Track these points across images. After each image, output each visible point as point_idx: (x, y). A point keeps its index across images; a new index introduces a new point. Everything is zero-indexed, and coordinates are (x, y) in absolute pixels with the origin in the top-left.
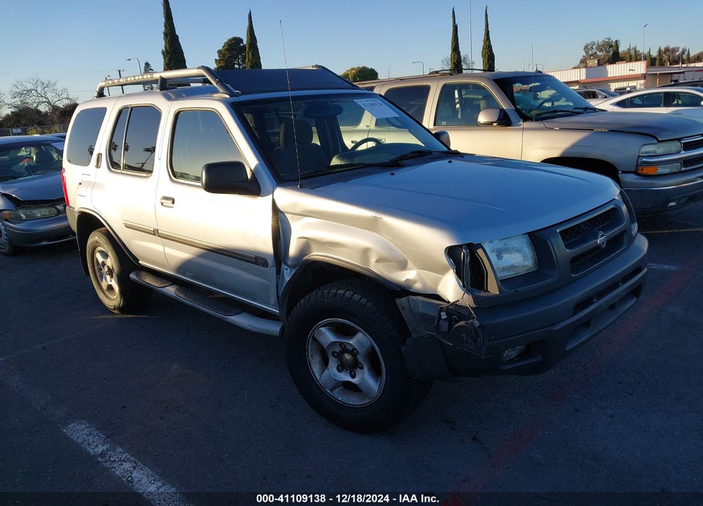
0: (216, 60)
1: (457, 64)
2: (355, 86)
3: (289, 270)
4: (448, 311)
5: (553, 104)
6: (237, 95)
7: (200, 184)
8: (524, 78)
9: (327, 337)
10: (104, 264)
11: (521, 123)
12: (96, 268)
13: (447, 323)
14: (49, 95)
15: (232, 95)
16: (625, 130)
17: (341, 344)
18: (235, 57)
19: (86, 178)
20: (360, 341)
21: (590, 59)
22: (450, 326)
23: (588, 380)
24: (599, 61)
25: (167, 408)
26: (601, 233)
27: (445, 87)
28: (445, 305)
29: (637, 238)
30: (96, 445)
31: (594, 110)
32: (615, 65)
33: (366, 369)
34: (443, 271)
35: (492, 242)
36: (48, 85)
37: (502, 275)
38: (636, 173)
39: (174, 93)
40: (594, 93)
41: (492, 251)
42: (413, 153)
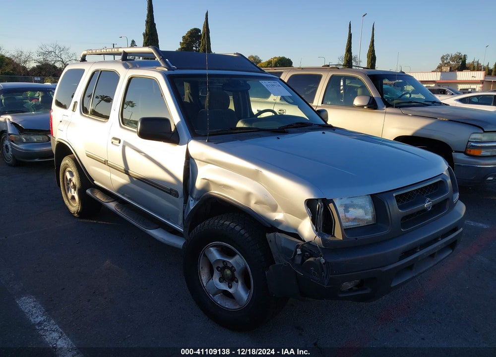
0: (181, 43)
1: (349, 61)
2: (263, 70)
3: (193, 202)
4: (303, 248)
5: (410, 96)
6: (173, 69)
7: (136, 130)
8: (391, 76)
9: (215, 255)
10: (70, 180)
11: (385, 108)
12: (65, 182)
13: (301, 258)
14: (63, 57)
15: (169, 69)
16: (461, 121)
17: (224, 261)
18: (194, 42)
19: (65, 118)
20: (237, 261)
21: (445, 66)
22: (303, 260)
23: (409, 307)
24: (451, 68)
25: (94, 293)
26: (428, 199)
27: (332, 77)
28: (301, 243)
29: (457, 204)
30: (37, 317)
31: (440, 104)
32: (462, 72)
33: (240, 283)
34: (303, 217)
35: (342, 199)
36: (63, 49)
37: (347, 224)
38: (465, 153)
39: (131, 63)
40: (444, 90)
41: (341, 205)
42: (297, 123)
